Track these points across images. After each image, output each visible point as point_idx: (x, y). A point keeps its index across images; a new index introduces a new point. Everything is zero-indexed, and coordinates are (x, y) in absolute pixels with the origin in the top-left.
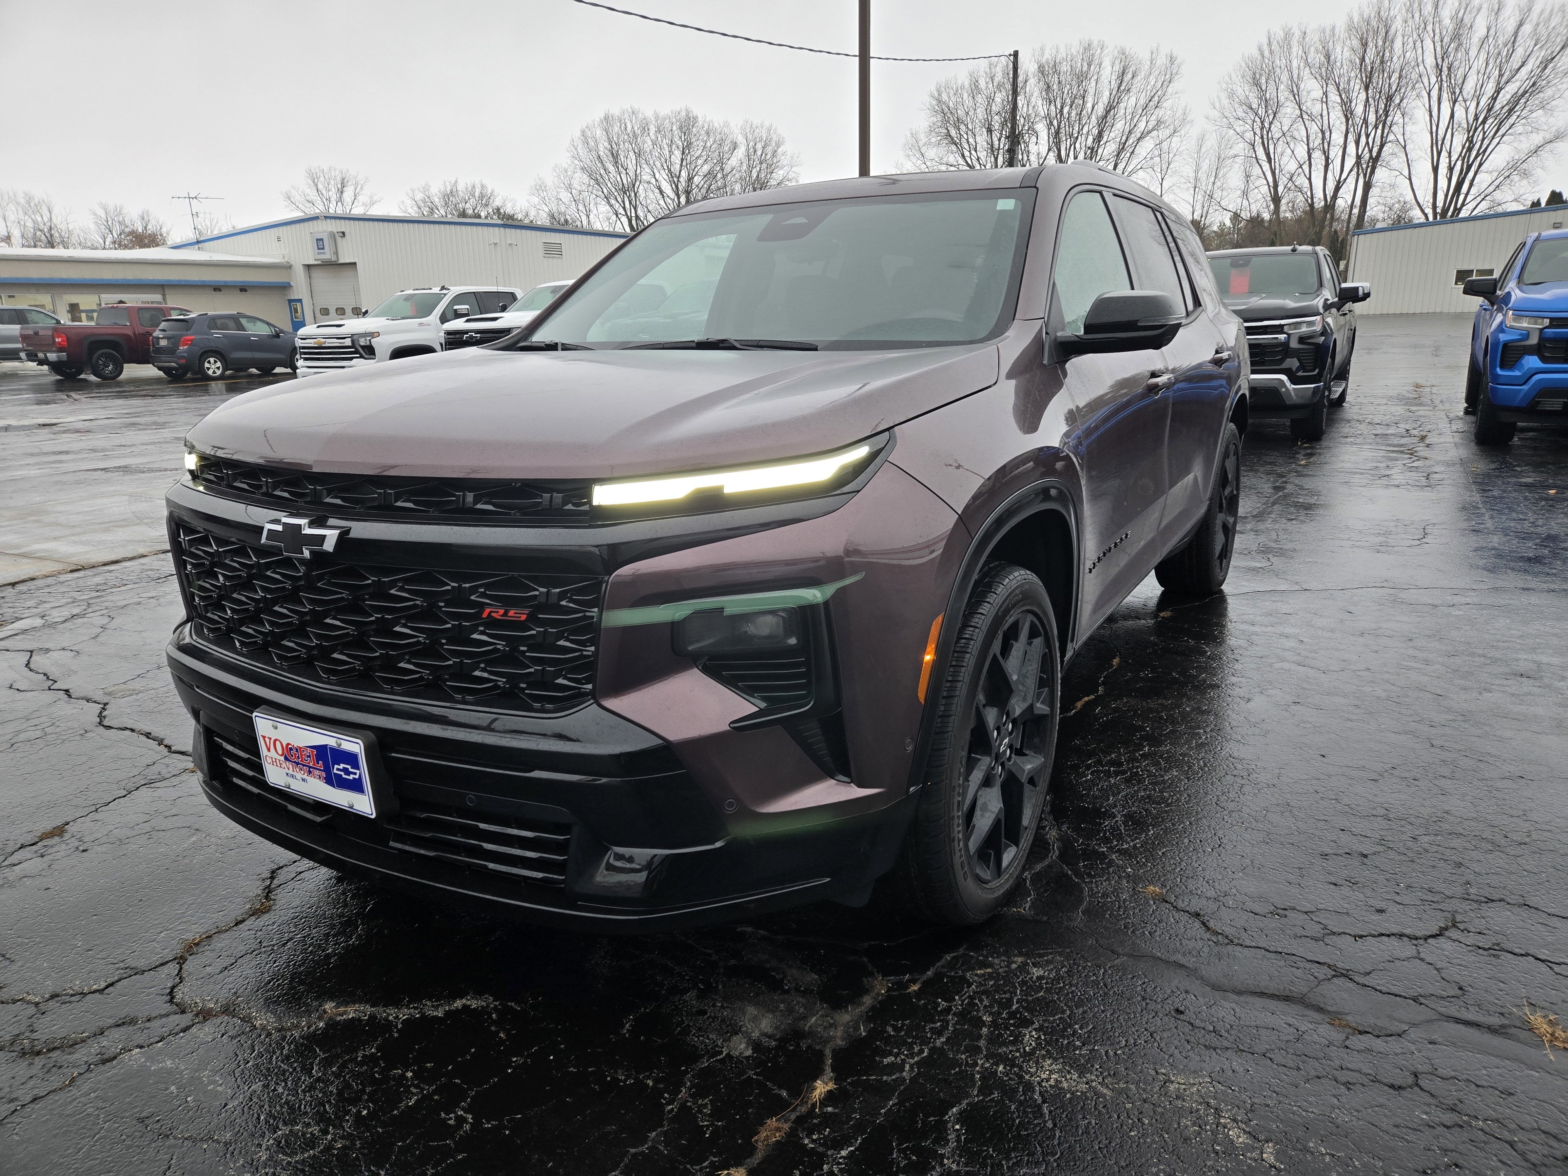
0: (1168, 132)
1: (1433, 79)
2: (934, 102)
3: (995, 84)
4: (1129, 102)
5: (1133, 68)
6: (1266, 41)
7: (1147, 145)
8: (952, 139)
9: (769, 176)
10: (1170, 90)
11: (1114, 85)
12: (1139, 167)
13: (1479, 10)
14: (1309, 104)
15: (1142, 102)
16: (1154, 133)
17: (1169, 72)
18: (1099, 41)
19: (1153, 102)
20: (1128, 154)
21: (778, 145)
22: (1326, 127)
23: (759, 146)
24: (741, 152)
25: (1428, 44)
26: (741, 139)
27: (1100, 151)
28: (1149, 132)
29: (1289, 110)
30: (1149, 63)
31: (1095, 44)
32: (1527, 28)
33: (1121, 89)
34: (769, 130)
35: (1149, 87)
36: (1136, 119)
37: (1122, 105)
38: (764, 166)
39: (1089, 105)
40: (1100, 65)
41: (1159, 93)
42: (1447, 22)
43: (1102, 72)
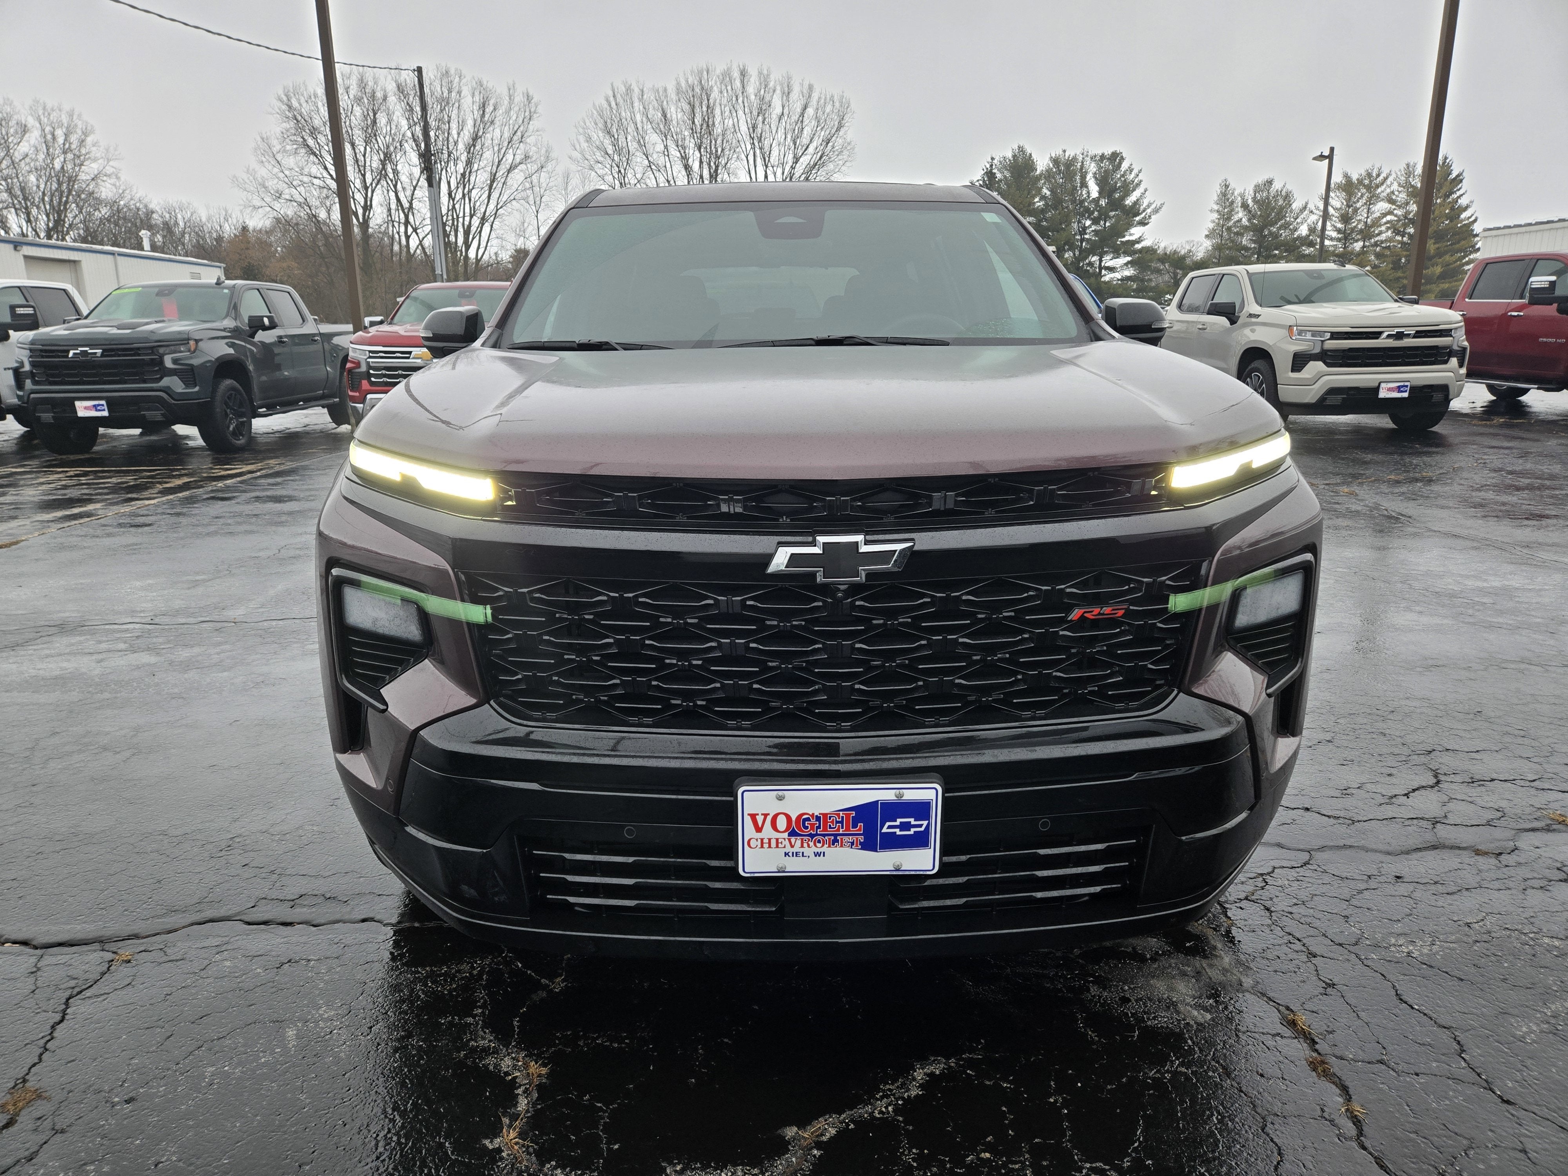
0: (535, 167)
1: (749, 147)
2: (284, 107)
3: (351, 97)
4: (494, 135)
5: (492, 102)
6: (610, 93)
7: (517, 176)
8: (311, 150)
9: (77, 169)
10: (531, 127)
11: (477, 115)
12: (512, 198)
13: (774, 91)
14: (655, 156)
15: (506, 135)
16: (522, 167)
17: (528, 110)
18: (456, 70)
19: (516, 137)
20: (500, 185)
21: (85, 134)
22: (670, 178)
23: (60, 133)
24: (34, 136)
25: (740, 113)
26: (31, 122)
27: (472, 179)
28: (516, 166)
29: (639, 160)
30: (507, 98)
31: (452, 72)
32: (810, 111)
33: (484, 122)
34: (71, 115)
35: (511, 122)
36: (503, 151)
37: (488, 135)
38: (70, 156)
39: (454, 132)
40: (459, 93)
41: (521, 128)
42: (753, 97)
43: (462, 101)
